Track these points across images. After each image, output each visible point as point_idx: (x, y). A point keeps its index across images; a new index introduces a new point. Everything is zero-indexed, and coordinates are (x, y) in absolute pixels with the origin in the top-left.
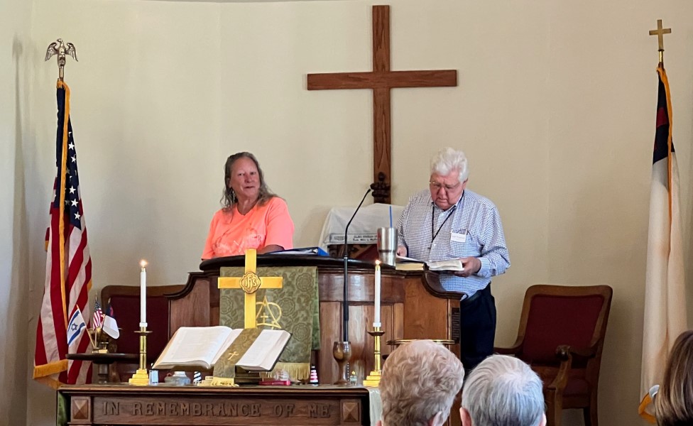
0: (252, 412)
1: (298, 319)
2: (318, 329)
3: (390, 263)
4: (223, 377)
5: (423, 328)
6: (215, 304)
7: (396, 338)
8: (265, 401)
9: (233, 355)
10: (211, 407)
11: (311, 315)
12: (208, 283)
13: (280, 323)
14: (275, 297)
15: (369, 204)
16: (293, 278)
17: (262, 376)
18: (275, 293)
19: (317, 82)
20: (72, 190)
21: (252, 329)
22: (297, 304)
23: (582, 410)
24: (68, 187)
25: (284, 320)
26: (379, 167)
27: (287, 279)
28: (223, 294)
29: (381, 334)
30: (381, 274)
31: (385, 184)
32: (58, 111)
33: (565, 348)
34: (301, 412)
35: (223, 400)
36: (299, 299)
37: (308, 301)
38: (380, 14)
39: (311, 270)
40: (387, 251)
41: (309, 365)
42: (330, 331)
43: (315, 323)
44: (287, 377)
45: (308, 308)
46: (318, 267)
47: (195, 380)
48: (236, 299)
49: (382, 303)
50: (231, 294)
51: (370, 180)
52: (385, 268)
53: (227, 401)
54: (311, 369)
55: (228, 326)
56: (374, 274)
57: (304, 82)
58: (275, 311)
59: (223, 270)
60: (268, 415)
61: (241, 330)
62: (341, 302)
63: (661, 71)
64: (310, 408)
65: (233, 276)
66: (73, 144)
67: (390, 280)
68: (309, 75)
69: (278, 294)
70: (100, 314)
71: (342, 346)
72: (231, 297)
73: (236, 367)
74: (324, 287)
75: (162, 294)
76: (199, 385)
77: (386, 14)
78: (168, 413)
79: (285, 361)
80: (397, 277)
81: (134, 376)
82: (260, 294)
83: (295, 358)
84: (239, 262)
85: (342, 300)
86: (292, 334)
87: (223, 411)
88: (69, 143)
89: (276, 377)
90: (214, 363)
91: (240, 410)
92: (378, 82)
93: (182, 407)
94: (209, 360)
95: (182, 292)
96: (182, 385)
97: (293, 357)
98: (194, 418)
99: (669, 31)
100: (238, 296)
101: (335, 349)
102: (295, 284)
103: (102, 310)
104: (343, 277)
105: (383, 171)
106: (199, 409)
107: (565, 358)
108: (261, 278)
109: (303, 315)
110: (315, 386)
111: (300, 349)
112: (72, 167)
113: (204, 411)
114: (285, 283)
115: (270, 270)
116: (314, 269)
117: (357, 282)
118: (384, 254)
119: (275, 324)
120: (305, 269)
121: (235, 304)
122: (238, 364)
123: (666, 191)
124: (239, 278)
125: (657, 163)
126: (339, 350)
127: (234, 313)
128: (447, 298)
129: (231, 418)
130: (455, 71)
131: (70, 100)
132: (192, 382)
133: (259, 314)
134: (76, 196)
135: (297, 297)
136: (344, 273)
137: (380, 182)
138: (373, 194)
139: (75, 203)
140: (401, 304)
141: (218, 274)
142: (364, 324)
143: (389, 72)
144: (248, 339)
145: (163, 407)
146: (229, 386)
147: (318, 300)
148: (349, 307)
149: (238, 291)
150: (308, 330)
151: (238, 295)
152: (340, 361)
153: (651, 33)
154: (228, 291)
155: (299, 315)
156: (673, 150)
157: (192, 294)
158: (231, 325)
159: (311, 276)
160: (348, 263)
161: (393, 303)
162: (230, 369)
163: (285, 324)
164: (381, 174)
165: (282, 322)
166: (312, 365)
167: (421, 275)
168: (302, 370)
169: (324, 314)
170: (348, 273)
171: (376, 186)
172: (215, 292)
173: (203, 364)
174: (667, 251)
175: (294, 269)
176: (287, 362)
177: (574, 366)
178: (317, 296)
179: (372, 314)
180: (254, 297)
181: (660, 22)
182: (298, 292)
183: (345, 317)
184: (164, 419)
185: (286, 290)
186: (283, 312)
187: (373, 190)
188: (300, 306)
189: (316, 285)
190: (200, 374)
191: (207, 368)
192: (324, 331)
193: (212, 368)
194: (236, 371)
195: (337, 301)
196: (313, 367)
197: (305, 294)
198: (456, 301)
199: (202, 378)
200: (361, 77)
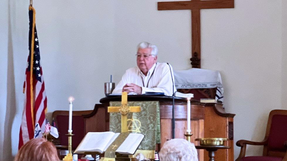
1: (149, 128)
2: (159, 133)
4: (109, 157)
5: (214, 132)
6: (107, 121)
7: (200, 137)
9: (115, 146)
11: (155, 125)
12: (104, 109)
13: (140, 130)
14: (137, 117)
15: (189, 69)
16: (146, 106)
17: (130, 157)
18: (137, 114)
19: (162, 6)
20: (37, 62)
21: (125, 133)
22: (149, 120)
24: (35, 60)
26: (194, 49)
27: (143, 108)
28: (111, 115)
29: (191, 136)
30: (191, 105)
31: (198, 58)
32: (29, 22)
36: (150, 118)
37: (154, 118)
39: (155, 103)
42: (166, 134)
43: (158, 130)
44: (143, 157)
45: (154, 122)
46: (160, 101)
47: (96, 159)
48: (118, 118)
49: (191, 119)
50: (115, 115)
51: (190, 56)
55: (114, 132)
57: (155, 6)
58: (138, 124)
59: (111, 103)
61: (119, 134)
62: (171, 119)
65: (116, 106)
66: (37, 39)
67: (197, 108)
69: (139, 115)
70: (49, 126)
72: (116, 116)
74: (163, 111)
75: (81, 116)
79: (142, 149)
80: (200, 106)
81: (65, 157)
82: (130, 115)
85: (172, 118)
86: (145, 136)
88: (35, 38)
89: (137, 158)
90: (105, 150)
92: (194, 6)
94: (102, 149)
95: (92, 114)
97: (147, 147)
100: (119, 116)
102: (147, 109)
103: (50, 124)
104: (172, 106)
105: (196, 51)
108: (129, 107)
109: (151, 126)
111: (150, 143)
112: (37, 50)
115: (136, 103)
116: (157, 103)
117: (179, 109)
119: (137, 130)
120: (153, 102)
121: (117, 121)
122: (117, 151)
124: (119, 107)
127: (116, 125)
128: (226, 117)
130: (233, 1)
131: (36, 16)
133: (129, 125)
134: (38, 65)
135: (148, 117)
136: (173, 104)
137: (195, 57)
138: (192, 64)
139: (38, 69)
140: (203, 120)
141: (109, 105)
142: (183, 130)
143: (200, 1)
144: (122, 138)
147: (159, 118)
148: (176, 122)
149: (118, 114)
150: (154, 134)
154: (113, 114)
155: (150, 126)
157: (96, 115)
158: (116, 130)
159: (156, 106)
161: (198, 119)
162: (113, 153)
163: (142, 130)
164: (195, 53)
165: (141, 129)
166: (156, 151)
167: (213, 105)
168: (151, 154)
169: (163, 126)
170: (175, 104)
171: (193, 59)
172: (107, 115)
173: (99, 151)
175: (147, 102)
176: (144, 150)
178: (159, 116)
179: (186, 125)
180: (126, 117)
182: (149, 114)
183: (173, 126)
185: (143, 113)
186: (141, 124)
187: (191, 62)
188: (150, 121)
189: (158, 110)
190: (98, 156)
191: (101, 153)
192: (163, 134)
193: (104, 153)
194: (116, 154)
195: (170, 119)
196: (156, 152)
197: (153, 114)
198: (231, 118)
199: (100, 159)
200: (184, 3)
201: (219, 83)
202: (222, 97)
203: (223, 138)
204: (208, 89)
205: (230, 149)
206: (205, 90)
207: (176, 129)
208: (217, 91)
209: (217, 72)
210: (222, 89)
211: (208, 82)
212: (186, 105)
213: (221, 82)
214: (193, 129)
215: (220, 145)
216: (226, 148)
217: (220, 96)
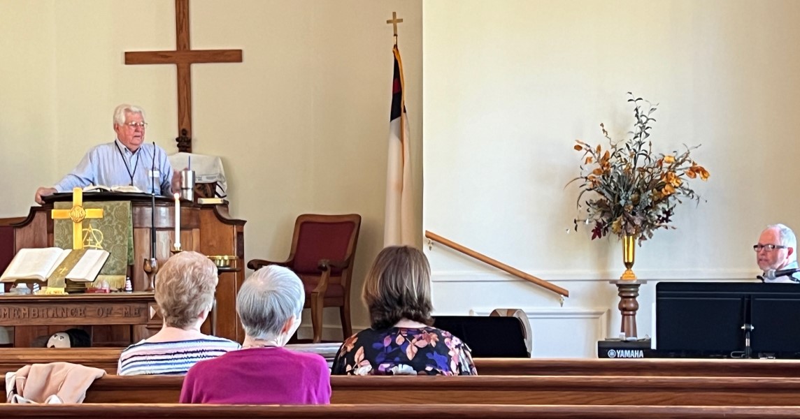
0: (79, 313)
1: (116, 241)
2: (132, 249)
3: (190, 197)
4: (55, 286)
5: (214, 247)
6: (51, 231)
8: (90, 305)
9: (64, 270)
10: (45, 311)
11: (126, 238)
12: (45, 214)
13: (102, 245)
14: (97, 225)
15: (174, 154)
16: (112, 208)
17: (87, 286)
19: (132, 58)
21: (79, 250)
22: (115, 230)
23: (338, 309)
25: (106, 242)
26: (182, 124)
27: (107, 212)
28: (56, 223)
30: (181, 206)
31: (187, 138)
33: (325, 262)
34: (118, 313)
35: (55, 305)
36: (117, 227)
37: (123, 229)
38: (181, 5)
39: (125, 204)
40: (187, 189)
41: (125, 277)
42: (142, 251)
43: (129, 245)
44: (108, 286)
45: (124, 233)
46: (132, 201)
47: (34, 290)
48: (67, 227)
49: (181, 229)
50: (63, 223)
51: (177, 136)
52: (183, 202)
53: (60, 306)
54: (127, 280)
55: (61, 247)
56: (174, 206)
57: (122, 58)
58: (98, 236)
59: (56, 204)
60: (91, 316)
61: (70, 250)
62: (150, 228)
63: (395, 50)
64: (124, 310)
65: (64, 209)
67: (189, 211)
68: (126, 53)
69: (99, 222)
71: (151, 262)
72: (63, 225)
73: (66, 280)
74: (137, 217)
75: (8, 225)
76: (36, 294)
77: (186, 5)
78: (12, 316)
79: (106, 274)
80: (194, 208)
82: (85, 222)
83: (114, 271)
84: (68, 197)
85: (151, 226)
86: (110, 253)
87: (55, 316)
89: (99, 287)
90: (48, 276)
91: (69, 314)
92: (181, 59)
93: (23, 311)
94: (43, 276)
95: (26, 222)
96: (24, 294)
97: (112, 271)
98: (33, 320)
99: (401, 21)
100: (69, 225)
101: (145, 264)
102: (113, 213)
104: (151, 209)
105: (185, 128)
106: (36, 312)
107: (325, 269)
108: (87, 210)
109: (119, 239)
110: (130, 293)
111: (118, 264)
113: (41, 314)
114: (105, 214)
115: (94, 203)
116: (128, 203)
117: (162, 213)
118: (185, 191)
119: (98, 245)
120: (121, 203)
121: (66, 230)
122: (67, 277)
123: (400, 142)
124: (69, 210)
125: (394, 121)
126: (148, 265)
127: (65, 238)
128: (233, 225)
129: (63, 319)
130: (240, 51)
132: (32, 292)
133: (85, 238)
135: (115, 224)
136: (152, 206)
137: (184, 136)
138: (178, 146)
140: (198, 230)
141: (53, 208)
142: (168, 245)
143: (189, 51)
144: (75, 258)
145: (7, 312)
146: (60, 294)
147: (132, 227)
148: (157, 232)
149: (68, 220)
150: (124, 250)
151: (69, 223)
152: (149, 274)
153: (388, 22)
154: (60, 221)
155: (117, 238)
156: (405, 111)
157: (33, 224)
158: (64, 246)
159: (127, 208)
160: (156, 199)
161: (191, 229)
162: (61, 281)
163: (106, 245)
164: (184, 130)
165: (104, 244)
166: (127, 276)
167: (213, 207)
168: (120, 281)
169: (137, 238)
170: (155, 206)
171: (180, 139)
172: (50, 222)
173: (38, 278)
174: (400, 188)
175: (112, 203)
177: (333, 274)
178: (131, 223)
179: (173, 236)
180: (80, 225)
181: (394, 14)
182: (116, 220)
183: (153, 239)
184: (7, 321)
185: (106, 219)
186: (104, 236)
187: (177, 143)
188: (118, 231)
189: (130, 215)
190: (38, 285)
191: (43, 280)
192: (137, 250)
193: (47, 281)
194: (66, 282)
195: (147, 227)
196: (128, 278)
197: (121, 222)
198: (240, 227)
199: (40, 289)
200: (167, 54)
201: (221, 176)
202: (225, 196)
203: (228, 255)
204: (203, 184)
205: (240, 273)
206: (198, 186)
207: (157, 244)
208: (217, 187)
209: (216, 159)
210: (225, 184)
211: (204, 173)
212: (171, 207)
213: (223, 174)
214: (184, 244)
215: (225, 266)
216: (233, 271)
217: (221, 195)
